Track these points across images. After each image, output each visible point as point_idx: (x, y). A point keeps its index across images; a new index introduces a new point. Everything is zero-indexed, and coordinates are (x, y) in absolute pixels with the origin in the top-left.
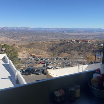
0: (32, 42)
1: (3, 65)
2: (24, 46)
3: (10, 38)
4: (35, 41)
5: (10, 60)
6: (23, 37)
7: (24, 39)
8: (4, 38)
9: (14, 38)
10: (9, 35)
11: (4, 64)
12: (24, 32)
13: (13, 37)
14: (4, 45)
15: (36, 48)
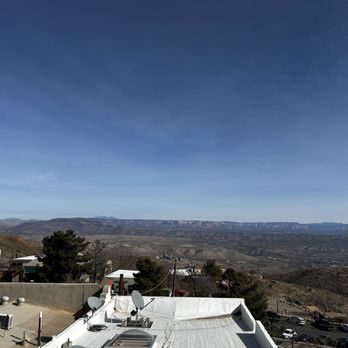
0: (304, 268)
1: (239, 335)
2: (281, 278)
3: (240, 251)
4: (315, 262)
5: (259, 322)
6: (278, 251)
7: (279, 255)
8: (225, 250)
9: (253, 252)
10: (240, 244)
11: (241, 332)
12: (279, 235)
13: (251, 250)
14: (227, 272)
15: (319, 287)
